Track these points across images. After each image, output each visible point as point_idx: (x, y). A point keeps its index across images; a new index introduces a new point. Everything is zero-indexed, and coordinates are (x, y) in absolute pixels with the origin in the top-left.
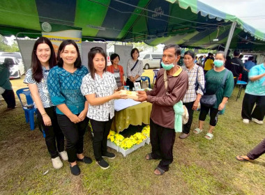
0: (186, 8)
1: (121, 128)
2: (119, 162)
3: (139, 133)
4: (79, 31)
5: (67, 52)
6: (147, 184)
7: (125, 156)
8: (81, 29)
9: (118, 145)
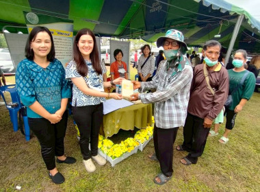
1: (109, 133)
2: (106, 173)
3: (131, 139)
4: (70, 24)
5: (40, 41)
7: (113, 166)
8: (72, 22)
9: (106, 152)
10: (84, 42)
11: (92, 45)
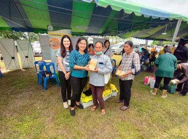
0: (130, 13)
6: (91, 127)
8: (71, 29)
10: (65, 41)
11: (69, 43)
